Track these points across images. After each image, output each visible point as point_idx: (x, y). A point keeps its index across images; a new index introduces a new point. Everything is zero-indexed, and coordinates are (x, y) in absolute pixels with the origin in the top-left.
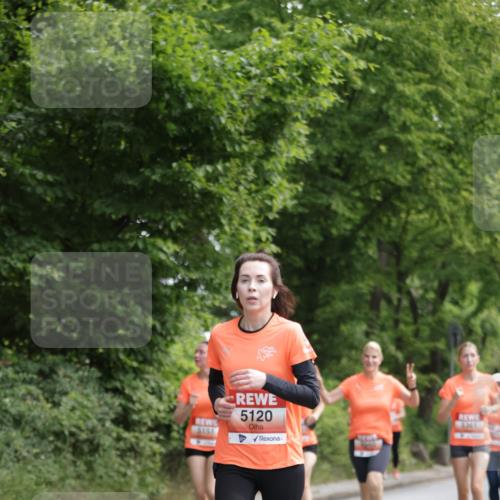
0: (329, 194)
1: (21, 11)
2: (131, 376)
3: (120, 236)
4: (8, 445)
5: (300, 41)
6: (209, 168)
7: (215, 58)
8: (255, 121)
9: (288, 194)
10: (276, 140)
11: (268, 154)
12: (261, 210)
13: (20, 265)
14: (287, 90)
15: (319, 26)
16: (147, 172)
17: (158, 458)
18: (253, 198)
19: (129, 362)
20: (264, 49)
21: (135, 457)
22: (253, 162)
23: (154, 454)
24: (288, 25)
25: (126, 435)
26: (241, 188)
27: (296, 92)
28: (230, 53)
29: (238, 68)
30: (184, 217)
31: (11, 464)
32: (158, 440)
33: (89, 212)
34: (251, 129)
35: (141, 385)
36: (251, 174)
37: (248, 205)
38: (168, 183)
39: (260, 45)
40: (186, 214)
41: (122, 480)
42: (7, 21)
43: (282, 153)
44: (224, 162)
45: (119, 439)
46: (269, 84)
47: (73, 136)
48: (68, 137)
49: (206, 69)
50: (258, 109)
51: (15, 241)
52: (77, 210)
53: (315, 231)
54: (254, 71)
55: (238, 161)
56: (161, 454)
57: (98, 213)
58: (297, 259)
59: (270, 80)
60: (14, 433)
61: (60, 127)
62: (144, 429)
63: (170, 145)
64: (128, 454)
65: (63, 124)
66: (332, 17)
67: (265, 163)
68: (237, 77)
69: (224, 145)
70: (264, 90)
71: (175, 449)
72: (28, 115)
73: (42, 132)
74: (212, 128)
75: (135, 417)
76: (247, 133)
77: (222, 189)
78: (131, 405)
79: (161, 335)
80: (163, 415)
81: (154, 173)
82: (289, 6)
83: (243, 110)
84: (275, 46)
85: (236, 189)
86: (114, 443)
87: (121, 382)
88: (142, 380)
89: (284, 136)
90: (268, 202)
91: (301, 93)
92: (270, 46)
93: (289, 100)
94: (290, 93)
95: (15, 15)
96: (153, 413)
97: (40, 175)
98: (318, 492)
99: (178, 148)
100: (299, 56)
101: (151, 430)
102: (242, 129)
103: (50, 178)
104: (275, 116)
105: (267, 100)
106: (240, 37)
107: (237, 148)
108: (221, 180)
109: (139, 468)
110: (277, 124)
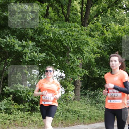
1: (105, 27)
4: (101, 106)
13: (104, 74)
31: (101, 110)
42: (102, 28)
48: (113, 49)
51: (103, 69)
60: (102, 104)
65: (112, 47)
72: (106, 45)
73: (108, 49)
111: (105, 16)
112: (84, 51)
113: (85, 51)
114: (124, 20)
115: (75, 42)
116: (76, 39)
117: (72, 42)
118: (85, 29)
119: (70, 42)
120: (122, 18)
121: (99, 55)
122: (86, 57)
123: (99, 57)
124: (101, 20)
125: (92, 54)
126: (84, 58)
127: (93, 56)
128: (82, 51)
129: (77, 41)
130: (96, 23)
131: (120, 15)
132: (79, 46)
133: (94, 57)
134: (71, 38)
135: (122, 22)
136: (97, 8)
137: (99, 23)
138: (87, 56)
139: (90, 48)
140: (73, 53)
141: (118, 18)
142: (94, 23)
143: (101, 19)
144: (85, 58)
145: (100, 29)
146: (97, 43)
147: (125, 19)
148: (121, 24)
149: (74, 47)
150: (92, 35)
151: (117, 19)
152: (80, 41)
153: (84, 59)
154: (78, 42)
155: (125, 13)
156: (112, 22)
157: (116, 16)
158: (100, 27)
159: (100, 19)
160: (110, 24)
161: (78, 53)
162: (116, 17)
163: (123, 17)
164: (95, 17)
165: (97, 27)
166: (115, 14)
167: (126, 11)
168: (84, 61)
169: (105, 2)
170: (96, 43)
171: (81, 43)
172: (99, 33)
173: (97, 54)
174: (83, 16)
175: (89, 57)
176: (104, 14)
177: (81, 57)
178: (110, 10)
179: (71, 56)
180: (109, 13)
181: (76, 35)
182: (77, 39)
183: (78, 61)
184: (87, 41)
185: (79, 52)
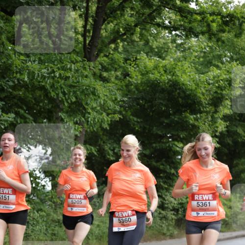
0: (237, 127)
2: (165, 191)
3: (162, 141)
5: (228, 71)
6: (195, 116)
7: (197, 77)
8: (211, 100)
9: (223, 126)
10: (219, 106)
11: (216, 112)
12: (213, 132)
14: (223, 88)
15: (235, 66)
16: (173, 117)
17: (174, 221)
18: (211, 127)
19: (164, 185)
20: (215, 74)
21: (166, 220)
22: (211, 114)
23: (172, 219)
24: (224, 66)
25: (162, 212)
26: (206, 124)
27: (226, 90)
28: (202, 75)
29: (205, 81)
30: (185, 133)
32: (174, 214)
33: (152, 132)
34: (210, 103)
35: (168, 194)
36: (210, 119)
37: (209, 130)
38: (180, 121)
39: (213, 73)
40: (186, 132)
41: (161, 228)
42: (123, 65)
43: (221, 111)
44: (200, 114)
45: (160, 213)
46: (216, 87)
47: (146, 105)
48: (144, 105)
49: (194, 81)
50: (212, 95)
52: (147, 131)
53: (230, 140)
54: (211, 82)
55: (205, 114)
56: (175, 219)
57: (155, 133)
58: (226, 150)
59: (217, 85)
61: (141, 102)
62: (169, 210)
63: (181, 108)
64: (163, 219)
65: (142, 101)
66: (240, 63)
67: (215, 115)
68: (205, 84)
69: (200, 108)
70: (214, 89)
71: (180, 217)
73: (134, 104)
74: (196, 101)
75: (166, 206)
76: (208, 104)
77: (200, 124)
78: (164, 201)
79: (176, 176)
80: (176, 205)
81: (175, 117)
82: (224, 59)
83: (207, 95)
84: (219, 73)
85: (204, 124)
86: (158, 215)
87: (161, 193)
88: (169, 192)
89: (222, 105)
90: (216, 129)
91: (228, 90)
92: (217, 73)
93: (224, 92)
94: (224, 90)
95: (126, 63)
96: (172, 205)
97: (135, 119)
98: (231, 235)
99: (183, 109)
100: (228, 77)
101: (171, 210)
102: (207, 102)
103: (139, 120)
104: (219, 98)
105: (216, 92)
106: (207, 70)
107: (205, 109)
108: (199, 120)
109: (167, 224)
110: (219, 101)
111: (129, 41)
112: (88, 109)
113: (91, 109)
114: (166, 50)
115: (71, 90)
116: (73, 84)
117: (65, 90)
118: (89, 66)
119: (62, 90)
120: (163, 46)
121: (117, 117)
122: (91, 120)
123: (118, 119)
124: (122, 49)
125: (104, 114)
126: (88, 121)
127: (105, 118)
128: (84, 109)
129: (75, 89)
130: (112, 54)
131: (158, 40)
132: (80, 99)
133: (108, 121)
134: (64, 83)
135: (162, 54)
136: (115, 27)
137: (119, 55)
138: (94, 118)
139: (100, 103)
140: (67, 112)
141: (155, 45)
142: (110, 54)
143: (123, 46)
144: (91, 123)
145: (120, 67)
146: (114, 93)
147: (168, 48)
148: (160, 57)
149: (69, 101)
150: (105, 77)
151: (154, 47)
152: (81, 90)
153: (89, 123)
154: (76, 91)
155: (168, 36)
156: (142, 53)
157: (151, 42)
158: (120, 62)
159: (121, 47)
160: (138, 58)
161: (77, 112)
162: (150, 44)
163: (164, 43)
164: (110, 43)
165: (114, 62)
166: (149, 37)
167: (170, 33)
168: (90, 128)
169: (130, 15)
170: (112, 93)
171: (83, 92)
172: (119, 73)
173: (113, 115)
174: (88, 42)
175: (98, 121)
176: (127, 36)
177: (83, 119)
178: (139, 30)
179: (63, 117)
180: (138, 35)
181: (73, 77)
182: (76, 85)
183: (76, 128)
184: (95, 89)
185: (79, 110)
